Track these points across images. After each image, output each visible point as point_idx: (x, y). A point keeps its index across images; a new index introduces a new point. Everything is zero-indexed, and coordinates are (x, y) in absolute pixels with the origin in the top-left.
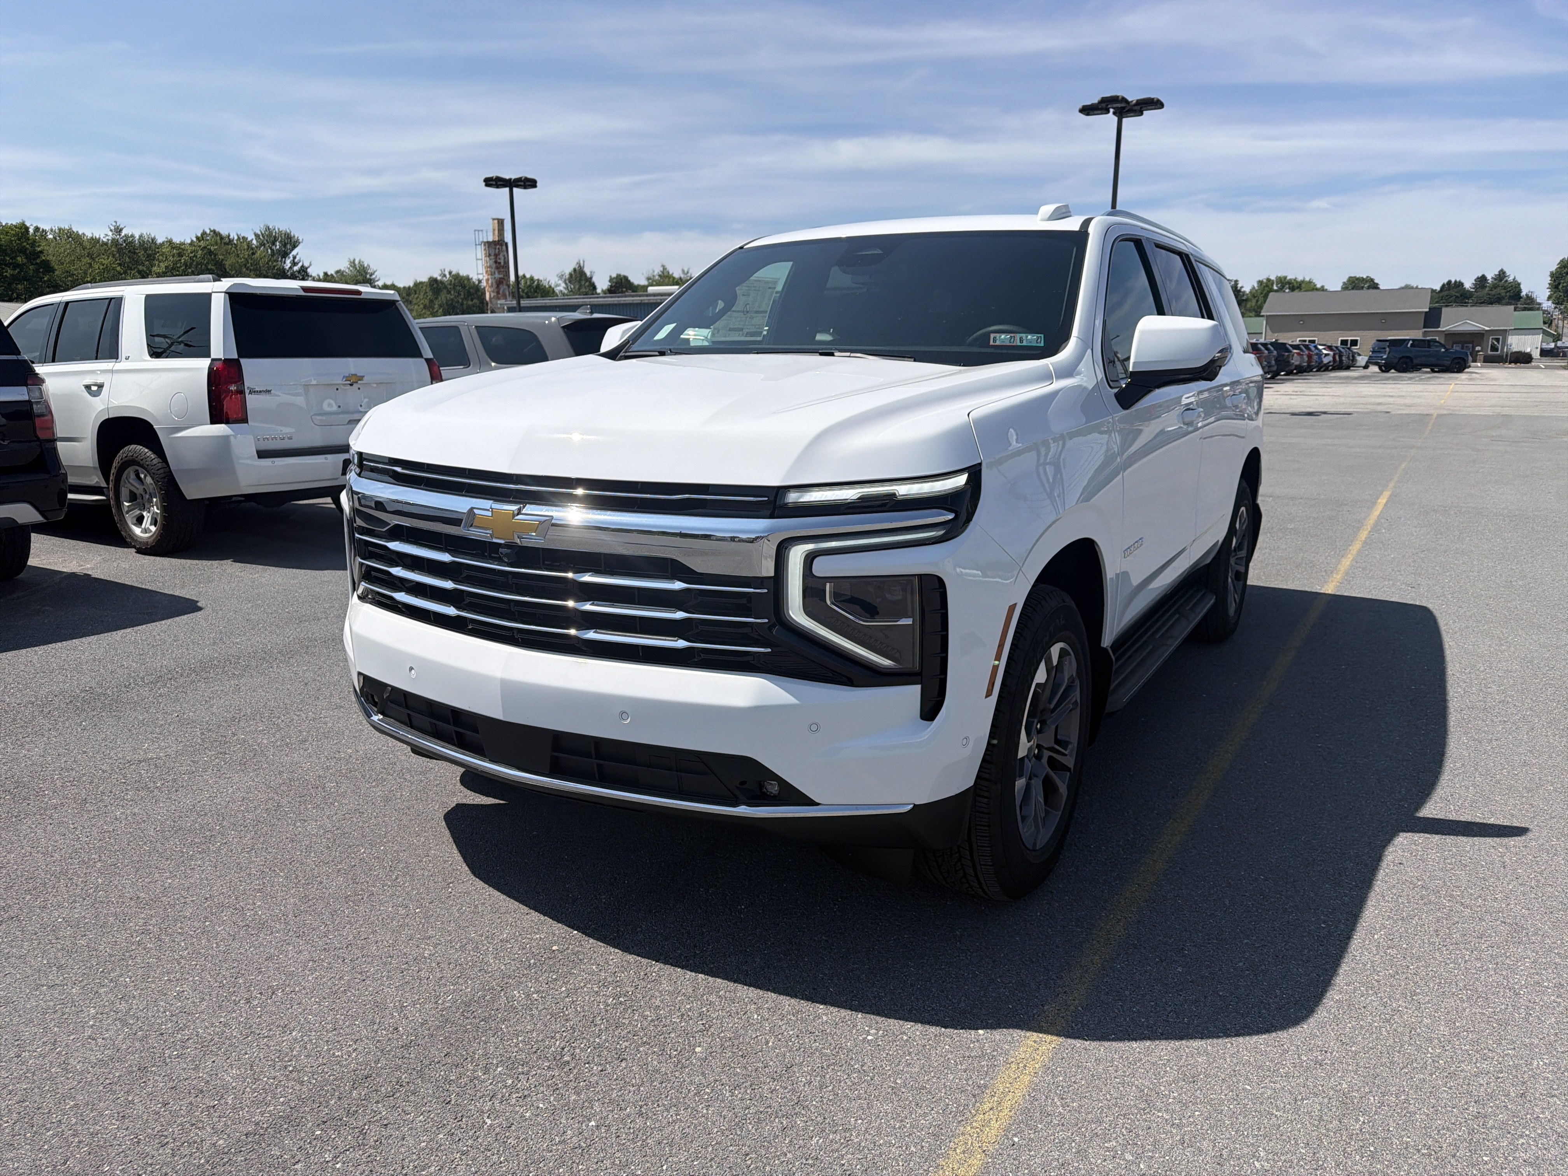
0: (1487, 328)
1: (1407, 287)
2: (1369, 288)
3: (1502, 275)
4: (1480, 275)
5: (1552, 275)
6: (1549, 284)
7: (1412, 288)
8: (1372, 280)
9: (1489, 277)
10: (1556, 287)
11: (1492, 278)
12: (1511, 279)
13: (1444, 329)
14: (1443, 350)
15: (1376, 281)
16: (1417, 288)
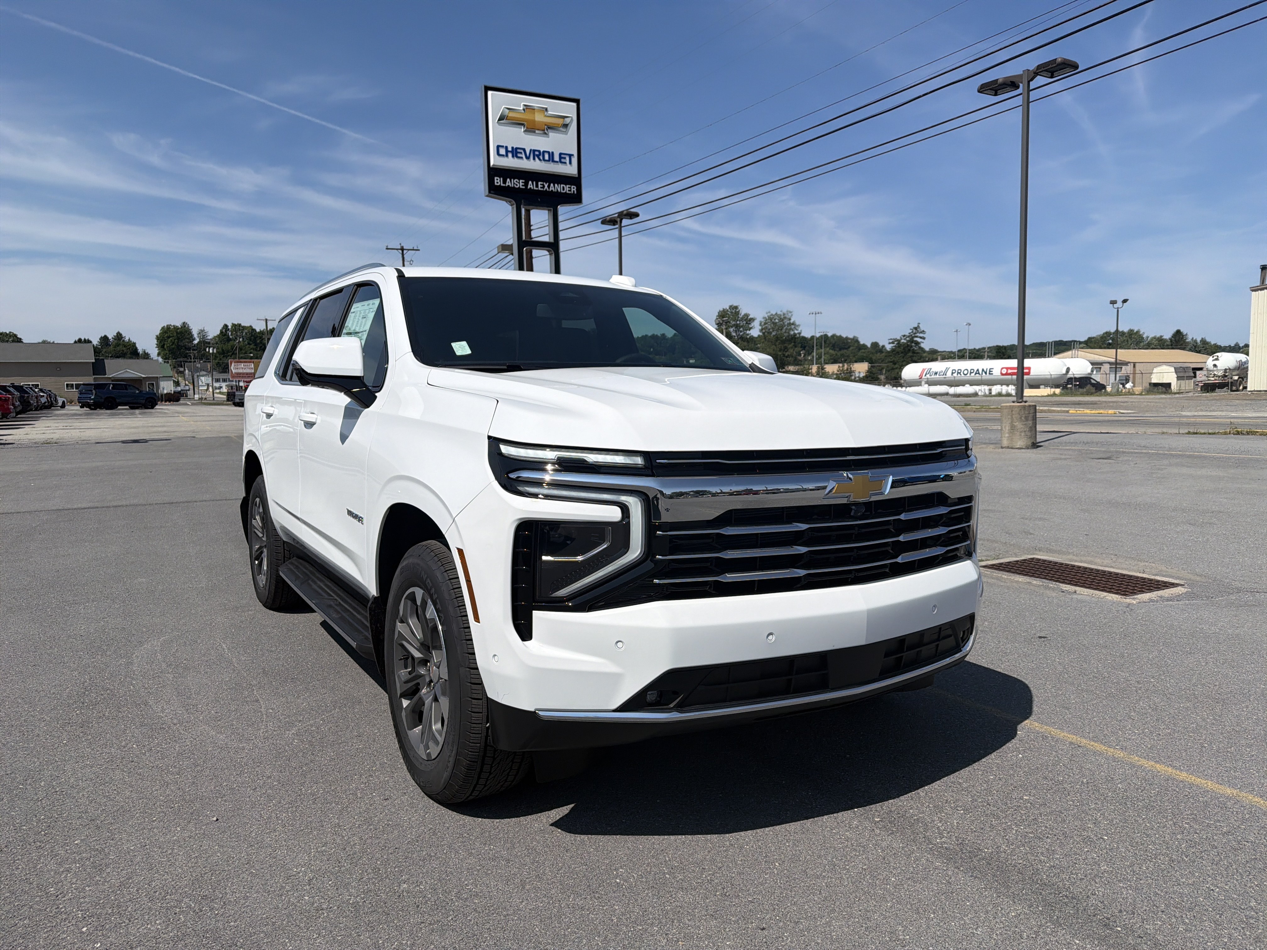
0: (143, 376)
1: (44, 342)
2: (13, 341)
3: (119, 336)
4: (103, 336)
5: (158, 338)
6: (157, 344)
7: (49, 343)
8: (15, 336)
9: (110, 337)
10: (163, 347)
11: (112, 338)
12: (127, 339)
13: (111, 376)
14: (137, 392)
15: (19, 336)
16: (53, 343)
